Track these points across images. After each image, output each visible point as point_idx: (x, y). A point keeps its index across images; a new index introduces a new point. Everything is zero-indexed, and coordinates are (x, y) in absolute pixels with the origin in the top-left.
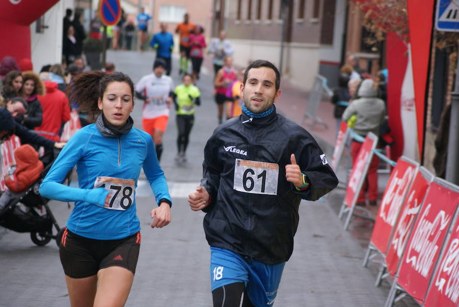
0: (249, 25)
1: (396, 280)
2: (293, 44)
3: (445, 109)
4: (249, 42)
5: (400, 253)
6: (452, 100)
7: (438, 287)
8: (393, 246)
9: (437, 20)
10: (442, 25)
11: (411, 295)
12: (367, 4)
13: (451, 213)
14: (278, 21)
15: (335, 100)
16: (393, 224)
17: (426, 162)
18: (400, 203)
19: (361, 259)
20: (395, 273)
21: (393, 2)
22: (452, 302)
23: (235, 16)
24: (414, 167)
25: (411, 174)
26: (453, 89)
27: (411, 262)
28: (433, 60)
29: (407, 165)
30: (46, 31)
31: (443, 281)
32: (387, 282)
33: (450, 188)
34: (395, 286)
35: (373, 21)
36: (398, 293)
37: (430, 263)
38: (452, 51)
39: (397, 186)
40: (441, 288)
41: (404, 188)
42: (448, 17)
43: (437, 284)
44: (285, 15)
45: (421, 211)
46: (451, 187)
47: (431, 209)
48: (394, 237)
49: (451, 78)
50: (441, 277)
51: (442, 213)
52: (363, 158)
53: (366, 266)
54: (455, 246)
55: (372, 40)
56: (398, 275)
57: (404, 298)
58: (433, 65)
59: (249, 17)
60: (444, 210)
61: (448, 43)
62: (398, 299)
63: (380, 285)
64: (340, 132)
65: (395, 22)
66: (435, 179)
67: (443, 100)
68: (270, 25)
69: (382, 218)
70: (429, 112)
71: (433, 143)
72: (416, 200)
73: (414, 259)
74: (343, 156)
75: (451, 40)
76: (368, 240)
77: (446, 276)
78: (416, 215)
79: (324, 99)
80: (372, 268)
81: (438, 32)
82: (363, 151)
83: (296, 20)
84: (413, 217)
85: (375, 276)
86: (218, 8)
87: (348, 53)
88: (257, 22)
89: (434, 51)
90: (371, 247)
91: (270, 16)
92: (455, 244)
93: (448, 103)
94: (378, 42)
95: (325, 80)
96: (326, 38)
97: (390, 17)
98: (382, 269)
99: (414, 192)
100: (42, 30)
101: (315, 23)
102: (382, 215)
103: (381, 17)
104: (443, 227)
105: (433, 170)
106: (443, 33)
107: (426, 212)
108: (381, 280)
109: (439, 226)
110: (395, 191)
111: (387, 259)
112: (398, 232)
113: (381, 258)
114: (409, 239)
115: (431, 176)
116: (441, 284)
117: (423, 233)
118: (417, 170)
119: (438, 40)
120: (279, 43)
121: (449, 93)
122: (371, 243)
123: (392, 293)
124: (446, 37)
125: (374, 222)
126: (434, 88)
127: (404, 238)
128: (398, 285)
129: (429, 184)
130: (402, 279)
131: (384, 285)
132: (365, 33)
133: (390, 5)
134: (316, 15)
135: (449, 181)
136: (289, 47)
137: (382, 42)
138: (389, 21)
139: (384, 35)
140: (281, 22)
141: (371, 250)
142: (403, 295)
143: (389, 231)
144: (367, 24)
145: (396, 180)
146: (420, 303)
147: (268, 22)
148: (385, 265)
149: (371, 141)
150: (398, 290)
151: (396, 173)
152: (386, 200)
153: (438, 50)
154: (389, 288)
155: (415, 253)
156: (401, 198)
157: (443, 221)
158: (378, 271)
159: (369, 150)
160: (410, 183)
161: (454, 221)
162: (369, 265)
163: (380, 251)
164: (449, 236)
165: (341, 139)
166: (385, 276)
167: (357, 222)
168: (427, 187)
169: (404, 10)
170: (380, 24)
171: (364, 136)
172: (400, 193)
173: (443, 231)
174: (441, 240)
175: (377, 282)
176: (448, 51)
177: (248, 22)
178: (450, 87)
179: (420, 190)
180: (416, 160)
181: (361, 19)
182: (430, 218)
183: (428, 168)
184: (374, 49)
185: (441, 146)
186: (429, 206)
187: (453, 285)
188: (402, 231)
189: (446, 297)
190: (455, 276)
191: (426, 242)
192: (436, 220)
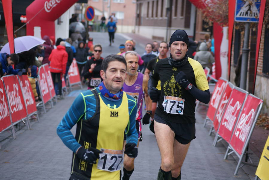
0: (152, 20)
1: (218, 132)
2: (172, 28)
3: (240, 56)
4: (152, 27)
5: (219, 121)
6: (242, 52)
7: (236, 135)
8: (216, 117)
9: (235, 17)
10: (238, 19)
11: (224, 139)
12: (204, 10)
13: (242, 102)
14: (165, 18)
16: (216, 108)
17: (231, 80)
18: (220, 98)
19: (203, 123)
20: (217, 129)
21: (216, 9)
22: (242, 142)
23: (146, 16)
24: (226, 82)
25: (224, 85)
26: (243, 47)
27: (224, 125)
28: (234, 35)
29: (222, 81)
30: (62, 24)
31: (238, 132)
32: (214, 134)
34: (218, 135)
35: (208, 18)
36: (219, 138)
37: (233, 125)
38: (242, 31)
39: (218, 91)
40: (237, 135)
41: (221, 91)
42: (240, 15)
43: (236, 134)
44: (168, 15)
45: (229, 102)
46: (242, 91)
47: (233, 101)
48: (217, 114)
49: (242, 42)
50: (237, 130)
51: (238, 102)
53: (205, 127)
54: (244, 117)
55: (207, 26)
56: (218, 130)
57: (221, 140)
58: (234, 37)
59: (152, 16)
60: (239, 101)
61: (240, 27)
62: (219, 141)
63: (211, 135)
65: (217, 17)
66: (235, 88)
67: (239, 52)
68: (162, 20)
69: (211, 106)
70: (232, 58)
71: (234, 71)
72: (227, 97)
73: (226, 123)
75: (242, 26)
76: (206, 115)
77: (239, 130)
78: (226, 104)
80: (207, 128)
81: (236, 22)
83: (173, 17)
85: (209, 131)
86: (138, 12)
87: (197, 32)
88: (156, 18)
89: (234, 30)
90: (207, 118)
91: (162, 16)
92: (243, 116)
93: (241, 54)
94: (210, 27)
96: (187, 25)
97: (215, 15)
98: (212, 128)
99: (226, 93)
100: (60, 23)
101: (182, 19)
102: (212, 104)
103: (211, 16)
104: (238, 109)
105: (235, 83)
106: (238, 23)
107: (231, 102)
108: (211, 133)
109: (237, 108)
110: (217, 93)
111: (214, 123)
112: (219, 111)
113: (212, 123)
114: (223, 115)
115: (233, 86)
116: (237, 134)
117: (230, 111)
118: (227, 83)
119: (236, 25)
120: (166, 28)
121: (241, 49)
122: (207, 116)
123: (216, 138)
124: (239, 24)
125: (208, 107)
126: (235, 47)
127: (221, 114)
128: (219, 135)
129: (232, 89)
130: (220, 132)
131: (212, 135)
132: (204, 23)
133: (215, 10)
134: (182, 15)
135: (241, 88)
136: (170, 30)
137: (212, 27)
138: (214, 17)
139: (212, 23)
140: (166, 18)
141: (207, 120)
142: (221, 139)
143: (215, 111)
144: (205, 18)
145: (218, 88)
146: (228, 142)
147: (161, 18)
148: (213, 126)
149: (207, 71)
150: (219, 137)
151: (218, 85)
152: (213, 97)
153: (236, 30)
154: (215, 136)
155: (226, 120)
156: (220, 96)
157: (238, 106)
158: (210, 129)
160: (224, 90)
161: (243, 106)
162: (206, 126)
163: (211, 120)
164: (241, 112)
166: (213, 131)
167: (201, 107)
168: (231, 91)
169: (221, 12)
170: (210, 18)
172: (220, 94)
174: (237, 114)
176: (240, 30)
177: (152, 18)
178: (241, 47)
179: (228, 92)
180: (227, 79)
181: (202, 16)
182: (233, 105)
183: (232, 83)
184: (208, 30)
185: (238, 73)
186: (232, 99)
187: (242, 134)
188: (220, 111)
189: (239, 139)
190: (243, 130)
191: (231, 115)
192: (236, 105)
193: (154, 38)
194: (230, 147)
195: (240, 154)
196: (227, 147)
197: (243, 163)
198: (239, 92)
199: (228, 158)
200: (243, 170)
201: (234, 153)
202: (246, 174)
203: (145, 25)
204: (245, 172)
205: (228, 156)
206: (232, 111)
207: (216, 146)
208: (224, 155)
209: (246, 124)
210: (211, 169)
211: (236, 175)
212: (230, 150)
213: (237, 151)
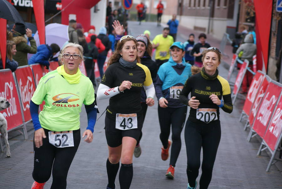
0: (194, 10)
1: (252, 127)
2: (215, 18)
4: (194, 17)
5: (255, 115)
7: (270, 130)
8: (252, 112)
9: (277, 7)
10: (279, 9)
11: (258, 134)
13: (277, 96)
14: (208, 8)
15: (233, 45)
16: (253, 102)
18: (256, 92)
19: (239, 118)
20: (252, 124)
22: (276, 137)
23: (188, 5)
24: (263, 75)
25: (262, 78)
27: (259, 119)
29: (260, 74)
31: (272, 127)
32: (249, 128)
33: (278, 85)
34: (252, 130)
36: (253, 133)
37: (268, 119)
39: (255, 84)
40: (271, 131)
41: (259, 85)
43: (270, 129)
44: (211, 5)
45: (265, 96)
47: (269, 95)
48: (253, 108)
50: (272, 126)
51: (274, 96)
52: (242, 71)
53: (241, 121)
54: (278, 112)
55: (248, 16)
56: (253, 125)
57: (256, 136)
59: (195, 6)
62: (253, 136)
63: (246, 130)
64: (233, 59)
66: (272, 81)
68: (204, 10)
69: (248, 99)
70: (275, 50)
71: (276, 65)
72: (263, 91)
73: (261, 117)
74: (234, 71)
76: (242, 109)
77: (273, 125)
78: (263, 98)
79: (228, 44)
80: (243, 122)
81: (278, 12)
82: (242, 68)
83: (216, 7)
84: (261, 99)
85: (244, 126)
86: (180, 1)
87: (240, 23)
88: (198, 8)
90: (243, 113)
91: (204, 5)
92: (278, 111)
94: (251, 17)
95: (228, 35)
96: (230, 16)
98: (247, 123)
99: (262, 87)
100: (96, 11)
101: (225, 9)
102: (248, 97)
104: (274, 103)
106: (280, 13)
107: (267, 96)
108: (247, 128)
109: (272, 102)
110: (254, 86)
111: (250, 118)
113: (246, 117)
114: (259, 109)
115: (270, 80)
116: (271, 129)
117: (265, 106)
118: (264, 76)
120: (208, 18)
122: (243, 111)
123: (251, 133)
125: (245, 101)
127: (257, 108)
128: (253, 130)
129: (269, 83)
130: (255, 127)
134: (225, 5)
136: (213, 20)
139: (254, 13)
140: (209, 8)
142: (255, 135)
143: (251, 105)
145: (255, 82)
146: (262, 138)
147: (203, 8)
148: (249, 121)
149: (246, 64)
150: (253, 132)
151: (255, 78)
152: (250, 91)
154: (249, 131)
155: (261, 115)
156: (257, 90)
157: (274, 100)
158: (246, 123)
159: (244, 67)
160: (261, 83)
161: (279, 100)
162: (242, 121)
163: (247, 114)
164: (276, 107)
165: (233, 63)
166: (249, 126)
167: (238, 101)
168: (267, 84)
171: (243, 61)
172: (257, 87)
173: (274, 105)
174: (272, 109)
175: (245, 129)
177: (194, 8)
179: (265, 86)
182: (269, 99)
183: (270, 76)
184: (248, 21)
185: (279, 66)
186: (268, 93)
187: (276, 129)
188: (256, 105)
189: (273, 135)
190: (278, 125)
191: (266, 110)
192: (271, 99)
193: (196, 28)
194: (263, 142)
195: (273, 150)
196: (261, 142)
197: (276, 159)
198: (276, 86)
199: (262, 154)
200: (276, 167)
201: (267, 149)
202: (279, 170)
203: (186, 15)
204: (277, 168)
205: (262, 153)
206: (267, 105)
207: (250, 141)
208: (258, 151)
209: (280, 119)
210: (242, 165)
211: (268, 171)
212: (264, 146)
213: (270, 147)
